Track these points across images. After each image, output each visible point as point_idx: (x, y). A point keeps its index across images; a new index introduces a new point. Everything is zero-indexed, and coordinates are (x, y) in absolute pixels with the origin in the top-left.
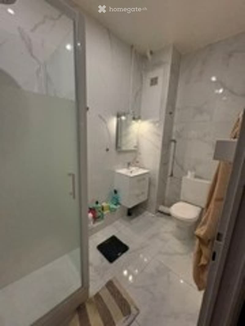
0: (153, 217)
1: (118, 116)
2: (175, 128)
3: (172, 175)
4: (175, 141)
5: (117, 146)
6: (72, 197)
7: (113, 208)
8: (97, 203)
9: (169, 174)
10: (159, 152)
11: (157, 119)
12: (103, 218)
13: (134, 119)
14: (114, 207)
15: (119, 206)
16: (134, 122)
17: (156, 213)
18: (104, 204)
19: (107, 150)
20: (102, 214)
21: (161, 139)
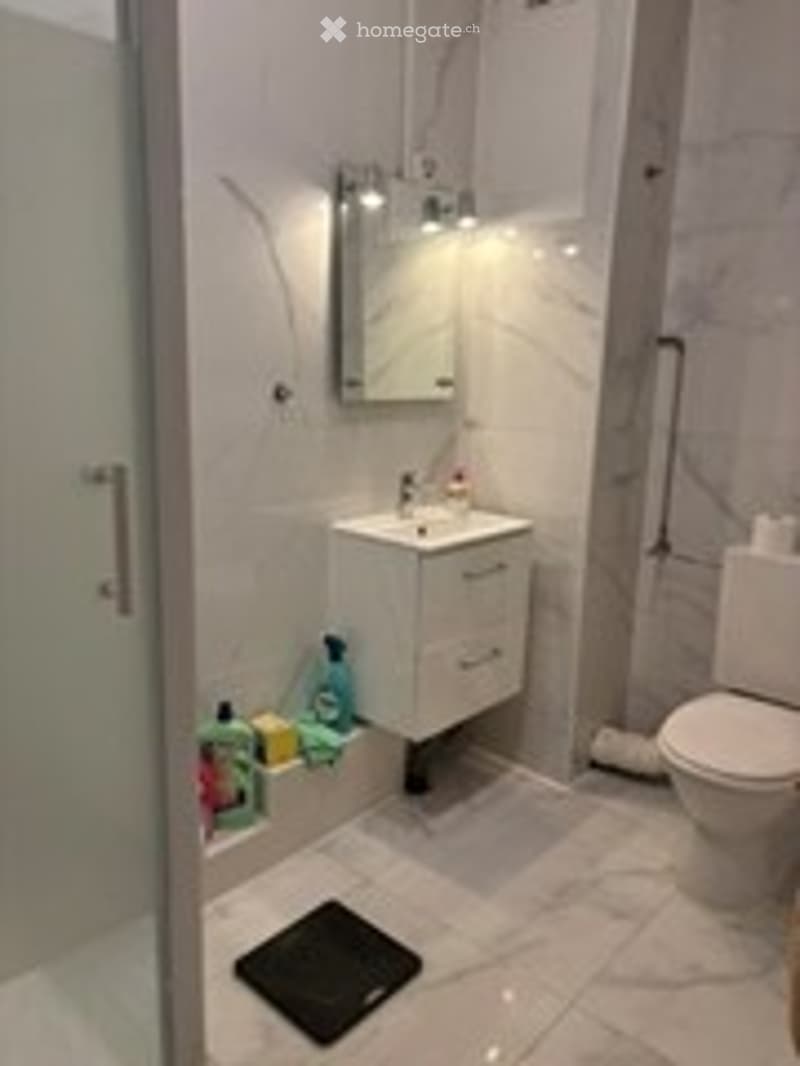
0: (560, 796)
1: (342, 190)
2: (678, 267)
3: (663, 547)
4: (677, 344)
5: (340, 374)
6: (112, 605)
7: (324, 747)
8: (225, 714)
9: (649, 540)
10: (586, 407)
11: (575, 211)
12: (260, 807)
13: (433, 210)
14: (332, 737)
15: (356, 733)
16: (431, 227)
17: (578, 772)
18: (268, 723)
19: (280, 395)
20: (260, 782)
21: (599, 324)
